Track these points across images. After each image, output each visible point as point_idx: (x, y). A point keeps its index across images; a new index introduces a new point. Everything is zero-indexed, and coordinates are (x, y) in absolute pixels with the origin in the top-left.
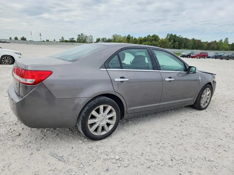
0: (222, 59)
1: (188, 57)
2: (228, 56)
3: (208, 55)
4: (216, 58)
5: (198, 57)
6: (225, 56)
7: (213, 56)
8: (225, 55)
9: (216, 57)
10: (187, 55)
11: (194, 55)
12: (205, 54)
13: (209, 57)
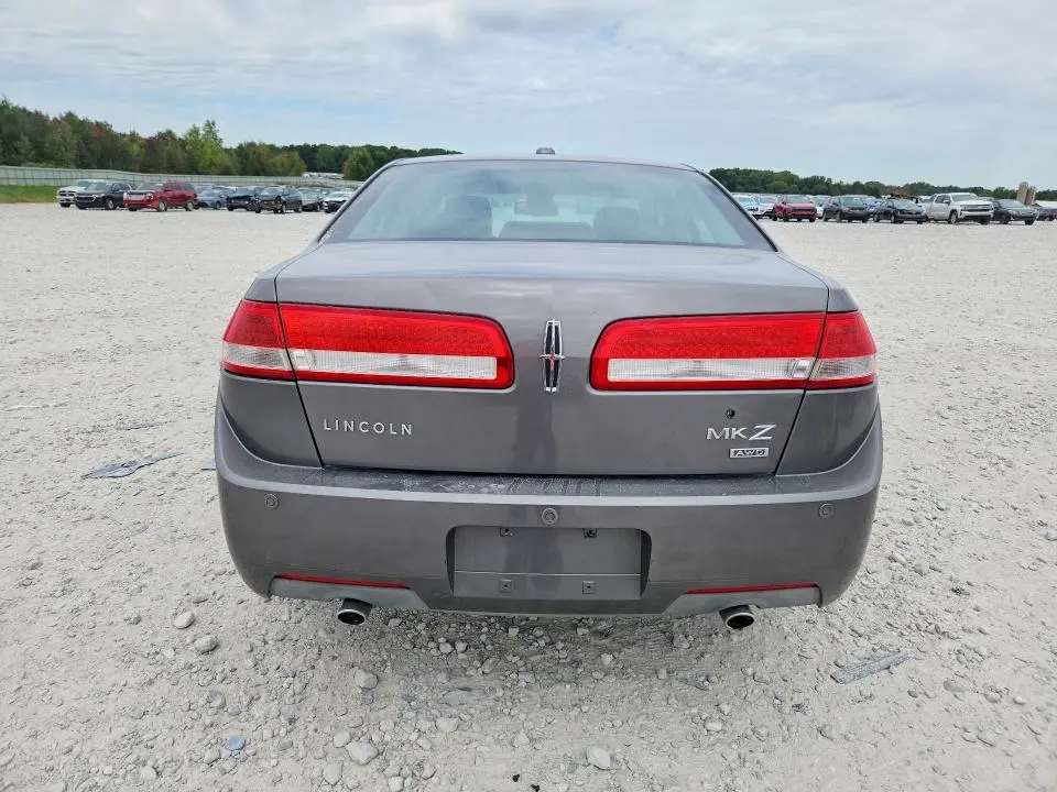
0: (258, 212)
1: (110, 204)
2: (279, 197)
3: (196, 196)
4: (231, 209)
5: (162, 207)
6: (264, 198)
7: (216, 199)
8: (265, 193)
9: (232, 204)
10: (104, 197)
11: (142, 198)
12: (185, 192)
13: (203, 205)
